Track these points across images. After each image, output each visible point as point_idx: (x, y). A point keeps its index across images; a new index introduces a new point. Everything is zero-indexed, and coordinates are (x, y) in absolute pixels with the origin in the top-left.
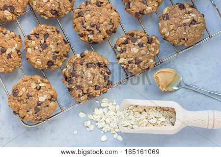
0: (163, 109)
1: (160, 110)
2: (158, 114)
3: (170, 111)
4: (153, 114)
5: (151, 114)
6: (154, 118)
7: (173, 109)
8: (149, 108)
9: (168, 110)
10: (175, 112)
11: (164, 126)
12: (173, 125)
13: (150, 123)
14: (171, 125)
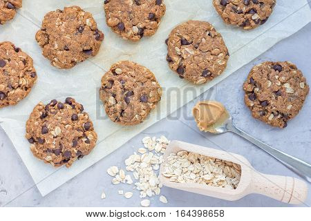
0: (225, 164)
1: (220, 163)
2: (215, 169)
3: (234, 169)
4: (209, 168)
5: (206, 167)
6: (210, 173)
7: (239, 166)
8: (206, 158)
9: (231, 166)
10: (240, 171)
11: (221, 187)
12: (235, 188)
13: (203, 179)
14: (231, 187)
